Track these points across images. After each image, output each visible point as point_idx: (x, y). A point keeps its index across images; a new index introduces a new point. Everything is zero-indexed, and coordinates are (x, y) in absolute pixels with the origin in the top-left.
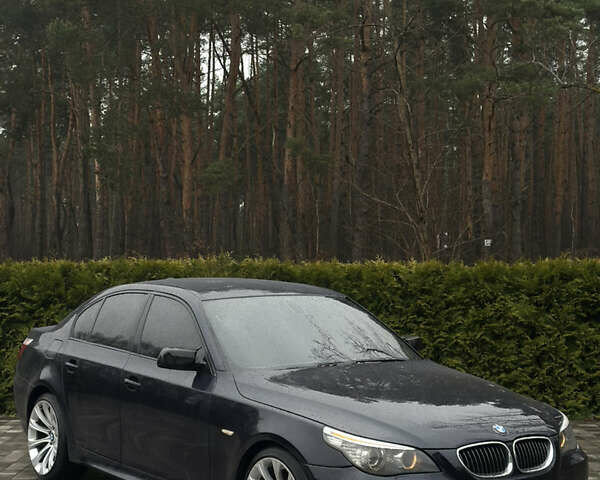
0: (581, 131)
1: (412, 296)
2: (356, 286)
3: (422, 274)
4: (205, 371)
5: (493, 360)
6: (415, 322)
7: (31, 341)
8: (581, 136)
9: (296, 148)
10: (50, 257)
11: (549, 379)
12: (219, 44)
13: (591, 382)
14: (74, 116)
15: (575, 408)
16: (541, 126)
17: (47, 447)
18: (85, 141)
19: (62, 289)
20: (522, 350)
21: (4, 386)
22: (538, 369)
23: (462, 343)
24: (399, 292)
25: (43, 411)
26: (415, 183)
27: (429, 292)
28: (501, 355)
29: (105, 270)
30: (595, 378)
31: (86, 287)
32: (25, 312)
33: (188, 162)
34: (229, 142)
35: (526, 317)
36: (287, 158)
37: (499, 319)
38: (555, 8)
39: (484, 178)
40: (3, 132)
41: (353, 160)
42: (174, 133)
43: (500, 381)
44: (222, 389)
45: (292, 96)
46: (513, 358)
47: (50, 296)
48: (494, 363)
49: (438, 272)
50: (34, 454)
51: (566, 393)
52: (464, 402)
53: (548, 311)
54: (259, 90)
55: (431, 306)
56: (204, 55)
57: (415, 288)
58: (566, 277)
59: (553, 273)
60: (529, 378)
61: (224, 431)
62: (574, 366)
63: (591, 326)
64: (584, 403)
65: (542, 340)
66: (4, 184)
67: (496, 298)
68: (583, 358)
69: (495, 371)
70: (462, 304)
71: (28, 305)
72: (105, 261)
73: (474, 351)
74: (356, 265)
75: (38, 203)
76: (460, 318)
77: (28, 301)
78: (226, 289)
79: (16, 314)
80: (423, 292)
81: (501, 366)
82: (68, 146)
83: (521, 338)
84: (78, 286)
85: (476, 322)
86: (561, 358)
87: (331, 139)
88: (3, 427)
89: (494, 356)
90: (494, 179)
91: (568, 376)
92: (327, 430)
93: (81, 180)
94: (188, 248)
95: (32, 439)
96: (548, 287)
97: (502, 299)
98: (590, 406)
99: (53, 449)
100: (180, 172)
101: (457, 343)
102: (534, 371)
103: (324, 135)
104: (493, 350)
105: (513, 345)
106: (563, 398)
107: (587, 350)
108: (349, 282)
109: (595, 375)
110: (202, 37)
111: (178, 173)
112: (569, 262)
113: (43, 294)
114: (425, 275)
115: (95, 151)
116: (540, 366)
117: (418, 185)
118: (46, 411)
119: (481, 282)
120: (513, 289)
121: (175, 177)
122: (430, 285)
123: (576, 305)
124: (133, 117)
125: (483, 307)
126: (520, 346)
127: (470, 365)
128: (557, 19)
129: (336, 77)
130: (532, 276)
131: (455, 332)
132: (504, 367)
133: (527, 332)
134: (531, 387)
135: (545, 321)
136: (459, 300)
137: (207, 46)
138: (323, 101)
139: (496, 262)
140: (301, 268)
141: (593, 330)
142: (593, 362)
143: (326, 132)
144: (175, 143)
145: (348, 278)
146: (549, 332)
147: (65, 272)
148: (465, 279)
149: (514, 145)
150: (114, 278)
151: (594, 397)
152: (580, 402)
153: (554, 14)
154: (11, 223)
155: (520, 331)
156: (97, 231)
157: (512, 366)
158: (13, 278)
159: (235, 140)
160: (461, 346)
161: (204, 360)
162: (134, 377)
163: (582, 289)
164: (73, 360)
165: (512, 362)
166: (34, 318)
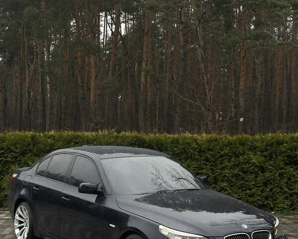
0: (289, 62)
1: (203, 151)
2: (176, 147)
3: (209, 141)
4: (101, 194)
5: (243, 184)
6: (205, 165)
7: (16, 175)
8: (289, 65)
9: (147, 72)
10: (25, 130)
11: (271, 193)
12: (109, 17)
13: (291, 195)
14: (37, 53)
15: (283, 208)
16: (269, 60)
17: (24, 228)
18: (42, 67)
19: (31, 147)
20: (257, 179)
21: (3, 194)
22: (265, 188)
23: (228, 175)
24: (197, 150)
25: (22, 210)
26: (205, 91)
27: (212, 150)
28: (246, 181)
29: (52, 138)
30: (293, 193)
31: (43, 145)
32: (13, 158)
33: (93, 78)
34: (114, 69)
35: (259, 163)
36: (142, 77)
37: (246, 163)
38: (276, 3)
39: (240, 87)
40: (2, 60)
41: (175, 78)
42: (87, 62)
43: (246, 194)
44: (110, 204)
45: (145, 46)
46: (253, 183)
47: (25, 150)
48: (243, 185)
49: (216, 140)
50: (17, 231)
51: (278, 201)
52: (228, 212)
53: (270, 160)
54: (128, 41)
55: (213, 157)
56: (102, 23)
57: (205, 148)
58: (279, 143)
59: (273, 141)
60: (260, 193)
61: (110, 225)
62: (283, 187)
63: (291, 167)
64: (287, 205)
65: (267, 174)
66: (2, 88)
67: (245, 153)
68: (287, 183)
69: (244, 189)
70: (228, 156)
71: (14, 154)
72: (52, 133)
73: (233, 179)
74: (176, 136)
75: (19, 96)
76: (227, 163)
77: (15, 152)
78: (113, 153)
79: (9, 159)
80: (209, 150)
81: (247, 186)
82: (34, 69)
83: (257, 173)
84: (38, 145)
85: (235, 165)
86: (276, 183)
87: (164, 65)
88: (2, 215)
89: (243, 182)
90: (245, 87)
91: (280, 192)
92: (161, 227)
93: (40, 86)
94: (93, 121)
95: (16, 224)
96: (270, 148)
97: (247, 154)
98: (290, 207)
99: (27, 229)
100: (89, 81)
101: (225, 175)
102: (263, 189)
103: (161, 63)
104: (243, 179)
105: (252, 177)
106: (277, 203)
107: (289, 179)
108: (172, 144)
109: (293, 191)
110: (101, 14)
111: (88, 83)
112: (280, 135)
113: (22, 149)
114: (210, 141)
115: (47, 72)
116: (266, 187)
117: (207, 93)
118: (24, 211)
119: (238, 145)
120: (253, 149)
121: (87, 84)
122: (212, 146)
123: (284, 157)
124: (66, 54)
125: (238, 157)
126: (256, 177)
127: (232, 186)
128: (278, 8)
129: (167, 35)
130: (263, 142)
131: (225, 170)
132: (248, 187)
133: (260, 170)
134: (261, 197)
135: (269, 165)
136: (227, 154)
137: (103, 19)
138: (161, 46)
139: (245, 135)
140: (149, 137)
141: (292, 169)
142: (292, 186)
143: (162, 62)
144: (87, 68)
145: (172, 142)
146: (271, 170)
147: (33, 138)
148: (230, 143)
149: (255, 71)
150: (57, 142)
151: (292, 202)
152: (285, 205)
153: (275, 6)
154: (5, 107)
155: (256, 170)
156: (48, 112)
157: (252, 187)
158: (7, 141)
159: (117, 67)
160: (227, 177)
161: (101, 189)
162: (67, 196)
163: (287, 149)
164: (37, 186)
165: (252, 185)
166: (17, 161)
